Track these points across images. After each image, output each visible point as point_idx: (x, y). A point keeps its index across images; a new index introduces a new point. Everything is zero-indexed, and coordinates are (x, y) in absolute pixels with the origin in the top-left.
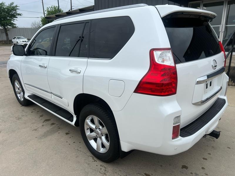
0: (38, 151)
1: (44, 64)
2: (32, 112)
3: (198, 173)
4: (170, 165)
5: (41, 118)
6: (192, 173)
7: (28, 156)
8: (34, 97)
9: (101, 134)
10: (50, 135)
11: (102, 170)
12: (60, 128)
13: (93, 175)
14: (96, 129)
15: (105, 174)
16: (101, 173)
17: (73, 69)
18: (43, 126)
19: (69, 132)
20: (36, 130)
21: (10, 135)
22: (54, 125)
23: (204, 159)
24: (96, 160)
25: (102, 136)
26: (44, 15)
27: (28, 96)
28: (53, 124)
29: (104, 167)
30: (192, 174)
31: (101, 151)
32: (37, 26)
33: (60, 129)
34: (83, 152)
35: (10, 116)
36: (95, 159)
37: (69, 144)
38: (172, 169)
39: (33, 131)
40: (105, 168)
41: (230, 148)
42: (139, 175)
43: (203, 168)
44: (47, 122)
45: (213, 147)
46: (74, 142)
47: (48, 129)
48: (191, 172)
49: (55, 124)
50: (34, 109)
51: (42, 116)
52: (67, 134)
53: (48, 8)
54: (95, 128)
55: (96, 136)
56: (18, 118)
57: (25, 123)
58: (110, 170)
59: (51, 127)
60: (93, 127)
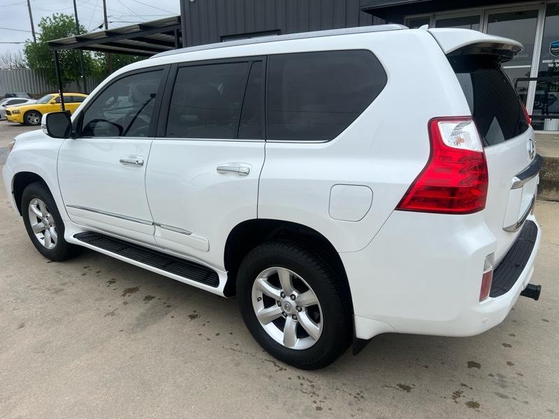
0: (140, 360)
1: (133, 157)
2: (84, 275)
3: (503, 373)
4: (443, 363)
5: (113, 286)
6: (491, 375)
7: (120, 373)
8: (92, 236)
9: (297, 307)
10: (153, 324)
11: (305, 386)
12: (169, 306)
13: (290, 398)
14: (284, 297)
15: (314, 393)
16: (306, 393)
17: (226, 165)
18: (125, 303)
19: (195, 314)
20: (112, 314)
21: (50, 330)
22: (153, 300)
23: (505, 345)
24: (284, 367)
25: (301, 310)
26: (34, 36)
27: (74, 236)
28: (148, 298)
29: (308, 379)
30: (493, 376)
31: (296, 345)
32: (12, 64)
33: (170, 308)
34: (247, 353)
35: (31, 288)
36: (281, 366)
37: (209, 339)
38: (450, 371)
39: (107, 317)
40: (311, 382)
41: (547, 321)
42: (386, 388)
43: (509, 364)
44: (134, 295)
45: (515, 321)
46: (218, 334)
47: (142, 310)
48: (489, 373)
49: (154, 297)
50: (85, 268)
51: (114, 282)
52: (192, 317)
53: (45, 20)
54: (279, 295)
55: (283, 313)
56: (53, 291)
57: (78, 301)
58: (323, 385)
59: (148, 305)
60: (275, 292)
